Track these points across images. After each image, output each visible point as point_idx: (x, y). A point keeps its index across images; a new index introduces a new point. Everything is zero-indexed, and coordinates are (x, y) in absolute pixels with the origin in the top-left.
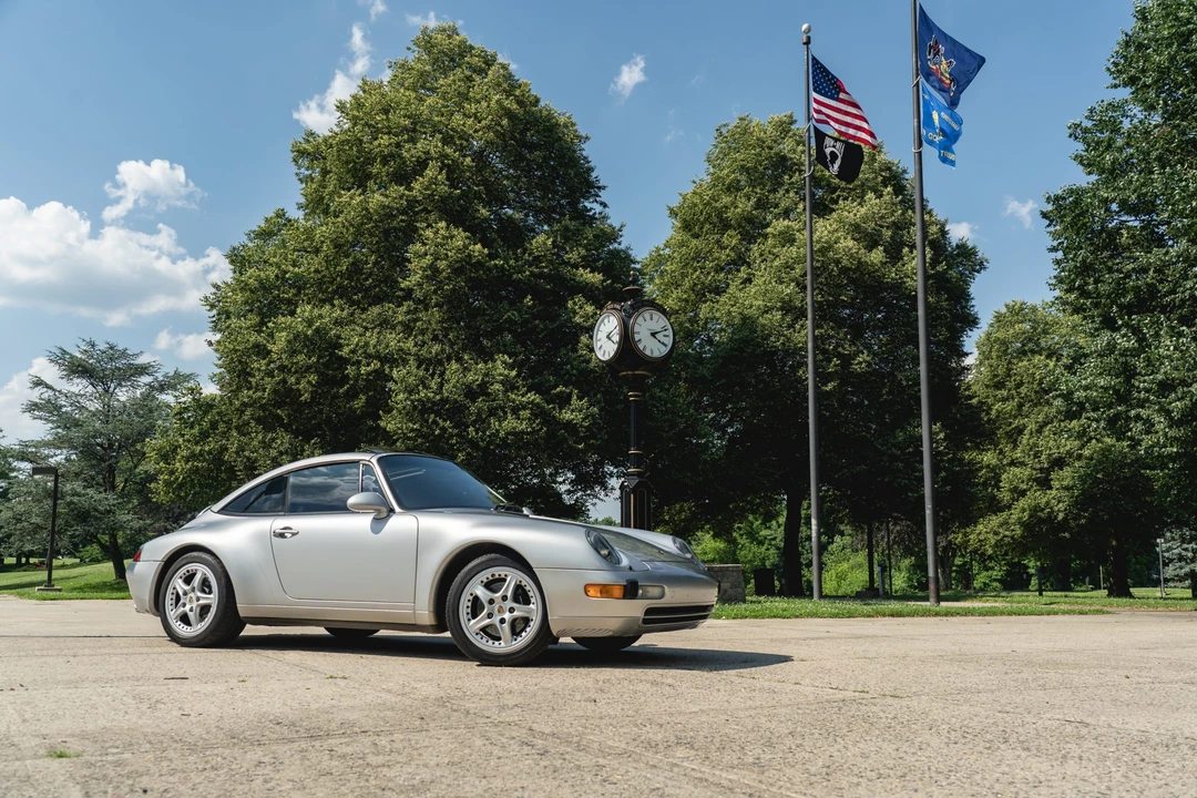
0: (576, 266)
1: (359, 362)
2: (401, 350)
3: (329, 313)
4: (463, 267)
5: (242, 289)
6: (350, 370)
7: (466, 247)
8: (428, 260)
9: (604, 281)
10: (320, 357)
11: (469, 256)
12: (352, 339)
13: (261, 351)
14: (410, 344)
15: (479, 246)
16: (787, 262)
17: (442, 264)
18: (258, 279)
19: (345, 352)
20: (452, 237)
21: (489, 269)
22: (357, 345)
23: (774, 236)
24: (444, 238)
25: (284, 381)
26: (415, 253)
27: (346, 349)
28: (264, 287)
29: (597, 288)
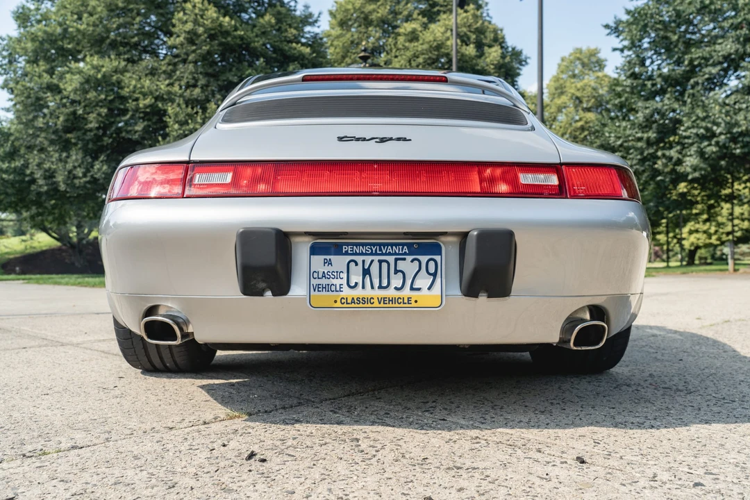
0: (291, 42)
1: (137, 100)
2: (169, 93)
3: (109, 64)
4: (215, 33)
5: (33, 40)
6: (131, 105)
7: (218, 18)
8: (189, 26)
9: (311, 54)
10: (107, 96)
11: (221, 25)
12: (130, 81)
13: (54, 89)
14: (176, 88)
15: (227, 19)
16: (415, 53)
17: (201, 30)
18: (45, 32)
19: (125, 92)
20: (207, 10)
21: (235, 37)
22: (135, 87)
23: (405, 34)
24: (201, 10)
25: (74, 113)
26: (180, 20)
27: (127, 90)
28: (51, 39)
29: (307, 59)
